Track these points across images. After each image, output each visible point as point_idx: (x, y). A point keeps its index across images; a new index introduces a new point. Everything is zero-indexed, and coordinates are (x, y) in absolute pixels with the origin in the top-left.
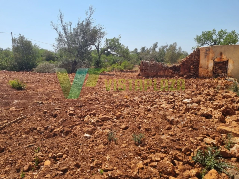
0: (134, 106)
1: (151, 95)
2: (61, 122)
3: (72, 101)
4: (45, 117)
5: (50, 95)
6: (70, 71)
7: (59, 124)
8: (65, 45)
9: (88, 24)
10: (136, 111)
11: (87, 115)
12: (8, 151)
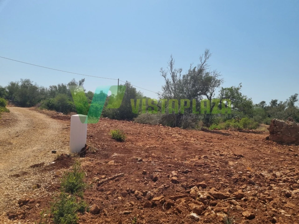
0: (262, 184)
1: (288, 171)
2: (162, 189)
3: (175, 164)
4: (144, 178)
5: (150, 152)
6: (172, 125)
7: (160, 191)
8: (171, 94)
9: (201, 71)
10: (267, 194)
11: (194, 186)
12: (103, 213)
